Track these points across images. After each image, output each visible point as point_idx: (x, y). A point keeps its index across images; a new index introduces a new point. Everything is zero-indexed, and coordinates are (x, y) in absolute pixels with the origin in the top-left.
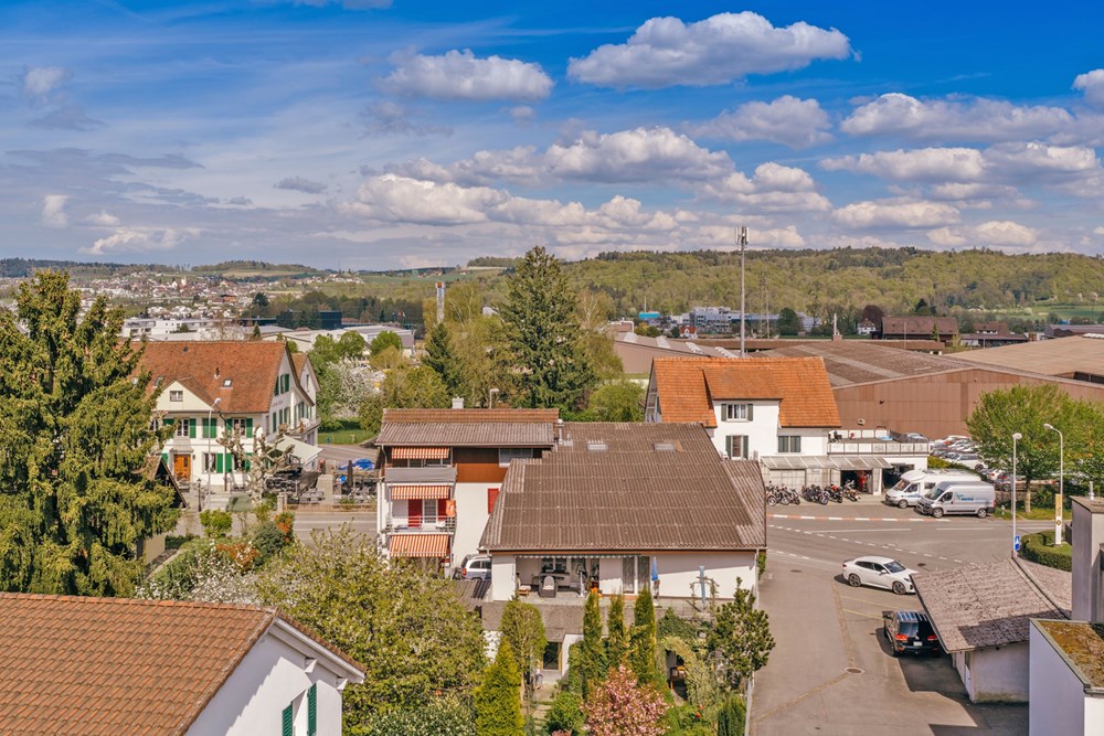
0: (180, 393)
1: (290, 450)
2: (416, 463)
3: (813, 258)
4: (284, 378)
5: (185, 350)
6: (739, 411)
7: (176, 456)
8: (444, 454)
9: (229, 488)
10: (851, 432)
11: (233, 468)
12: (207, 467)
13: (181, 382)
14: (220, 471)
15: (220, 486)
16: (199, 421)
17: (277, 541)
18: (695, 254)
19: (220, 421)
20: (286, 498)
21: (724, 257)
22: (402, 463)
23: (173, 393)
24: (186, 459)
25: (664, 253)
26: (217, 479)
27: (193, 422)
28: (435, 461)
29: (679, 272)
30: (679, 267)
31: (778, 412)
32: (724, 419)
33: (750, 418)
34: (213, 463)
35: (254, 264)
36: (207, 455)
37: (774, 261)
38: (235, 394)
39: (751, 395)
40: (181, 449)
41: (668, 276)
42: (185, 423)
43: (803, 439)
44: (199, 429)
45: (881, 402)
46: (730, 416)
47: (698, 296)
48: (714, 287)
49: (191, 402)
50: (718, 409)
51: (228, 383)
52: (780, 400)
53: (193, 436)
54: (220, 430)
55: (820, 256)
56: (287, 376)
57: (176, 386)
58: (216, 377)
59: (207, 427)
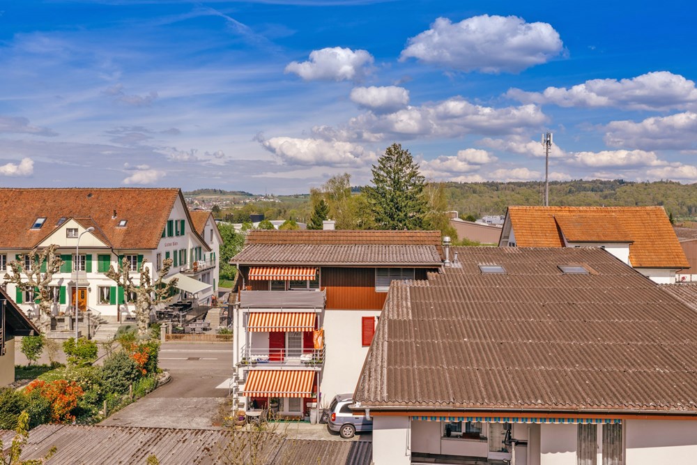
0: (76, 230)
1: (174, 282)
2: (279, 285)
3: (558, 186)
4: (179, 224)
5: (89, 195)
7: (74, 289)
8: (310, 275)
9: (123, 319)
10: (682, 276)
11: (125, 298)
12: (102, 299)
13: (77, 220)
14: (113, 303)
15: (114, 317)
16: (95, 256)
17: (127, 373)
18: (484, 184)
19: (113, 257)
20: (170, 328)
21: (502, 186)
22: (261, 285)
23: (69, 230)
24: (83, 292)
25: (465, 183)
26: (109, 311)
27: (89, 257)
28: (300, 284)
29: (474, 195)
30: (474, 192)
31: (628, 254)
34: (106, 296)
35: (215, 191)
36: (102, 288)
37: (534, 188)
38: (128, 233)
39: (603, 239)
40: (79, 283)
41: (468, 197)
42: (84, 257)
44: (95, 264)
47: (487, 210)
48: (496, 204)
49: (88, 239)
51: (123, 223)
52: (632, 242)
53: (89, 270)
54: (115, 264)
55: (563, 185)
56: (183, 222)
57: (72, 224)
58: (113, 218)
59: (102, 262)
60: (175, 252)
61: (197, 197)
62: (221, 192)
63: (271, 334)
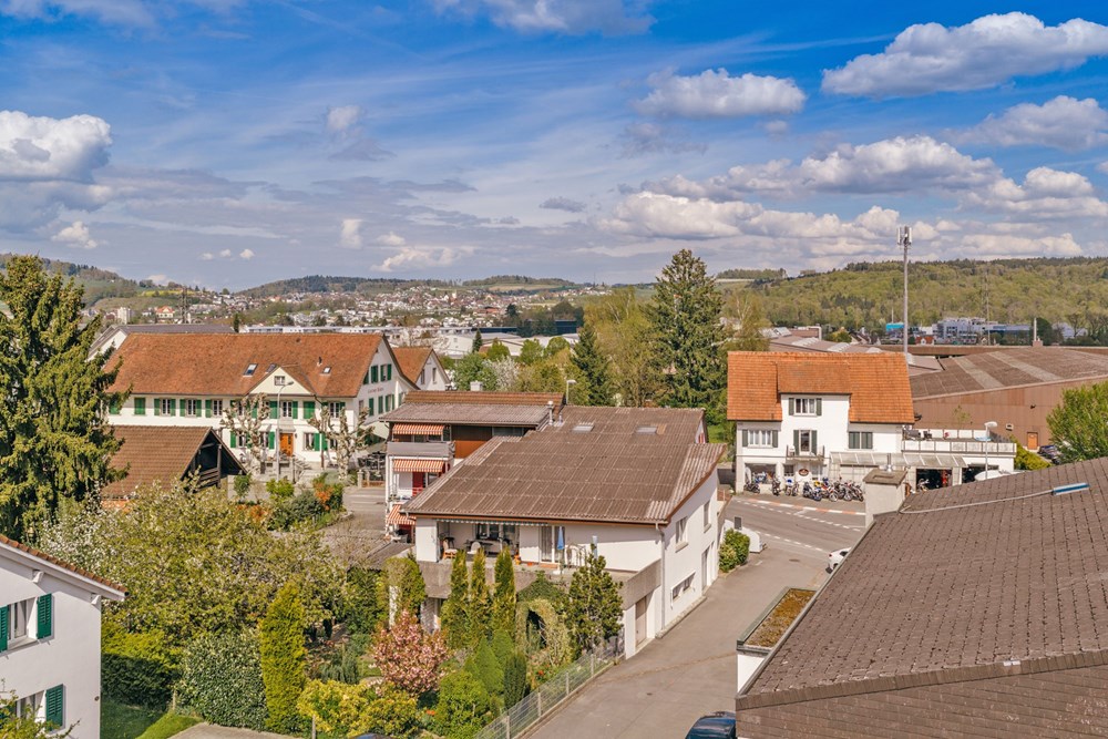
0: (283, 378)
1: (370, 430)
2: (420, 439)
4: (385, 369)
5: (298, 341)
6: (808, 406)
7: (282, 435)
8: (439, 431)
9: (325, 465)
10: (946, 431)
11: (329, 446)
12: (308, 445)
13: (284, 369)
14: (317, 449)
15: (318, 463)
16: (300, 404)
17: (310, 507)
18: (951, 263)
19: (318, 404)
20: (368, 475)
21: (982, 266)
22: (406, 438)
23: (278, 378)
24: (290, 438)
25: (917, 263)
26: (313, 457)
27: (296, 404)
28: (434, 438)
29: (933, 282)
30: (933, 277)
31: (848, 407)
32: (791, 413)
33: (819, 413)
34: (311, 443)
36: (307, 434)
37: (1039, 270)
38: (331, 380)
39: (820, 391)
40: (285, 429)
41: (921, 286)
42: (289, 405)
43: (875, 435)
44: (301, 411)
45: (1032, 407)
46: (798, 411)
47: (953, 307)
48: (970, 297)
49: (297, 388)
50: (785, 403)
51: (327, 370)
52: (850, 394)
53: (296, 417)
54: (318, 412)
56: (390, 366)
57: (279, 372)
58: (318, 365)
59: (307, 409)
60: (381, 398)
61: (491, 289)
62: (526, 279)
63: (414, 473)
